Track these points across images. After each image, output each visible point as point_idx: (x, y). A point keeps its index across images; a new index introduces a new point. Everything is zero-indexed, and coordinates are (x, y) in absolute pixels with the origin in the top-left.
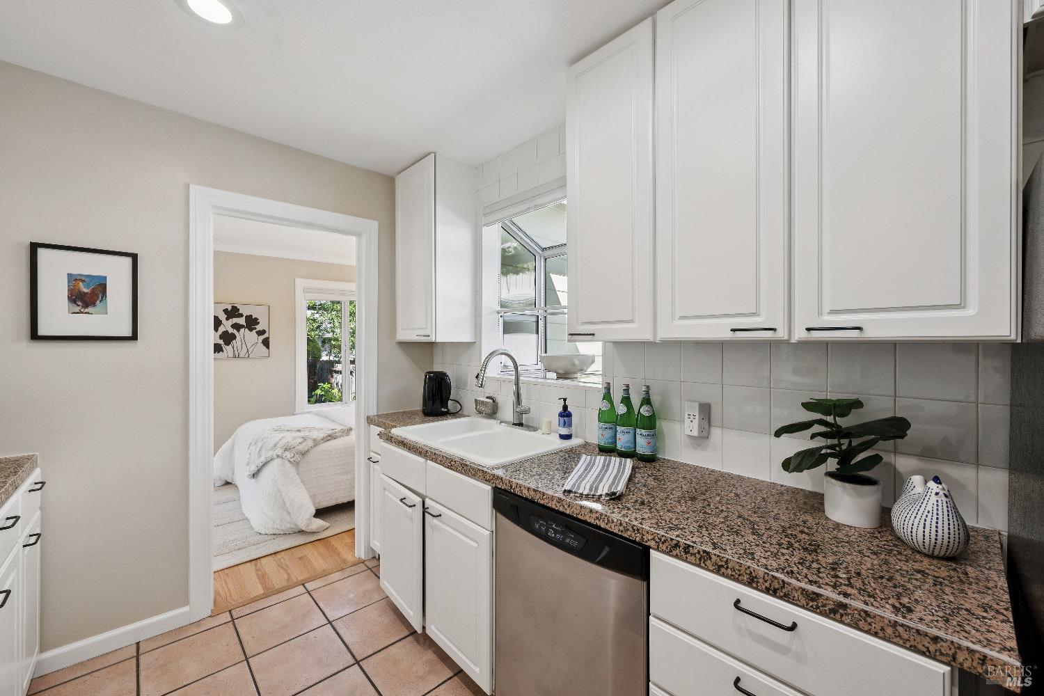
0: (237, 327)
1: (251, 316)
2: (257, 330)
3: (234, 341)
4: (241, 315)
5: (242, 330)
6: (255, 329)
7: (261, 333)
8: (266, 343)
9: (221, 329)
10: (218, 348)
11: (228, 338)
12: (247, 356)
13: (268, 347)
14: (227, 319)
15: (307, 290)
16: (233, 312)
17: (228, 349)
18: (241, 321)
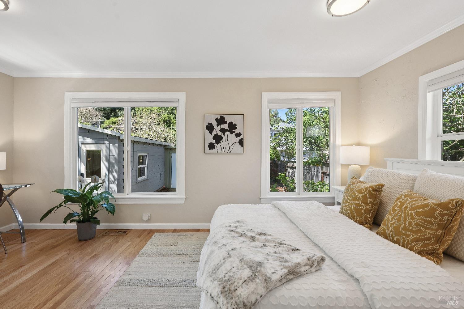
0: (223, 131)
1: (232, 123)
3: (221, 141)
4: (226, 123)
5: (226, 133)
6: (235, 132)
7: (238, 135)
8: (241, 142)
9: (214, 133)
10: (211, 146)
11: (218, 139)
12: (229, 152)
13: (242, 146)
14: (218, 125)
15: (270, 101)
16: (221, 121)
17: (218, 147)
18: (226, 127)
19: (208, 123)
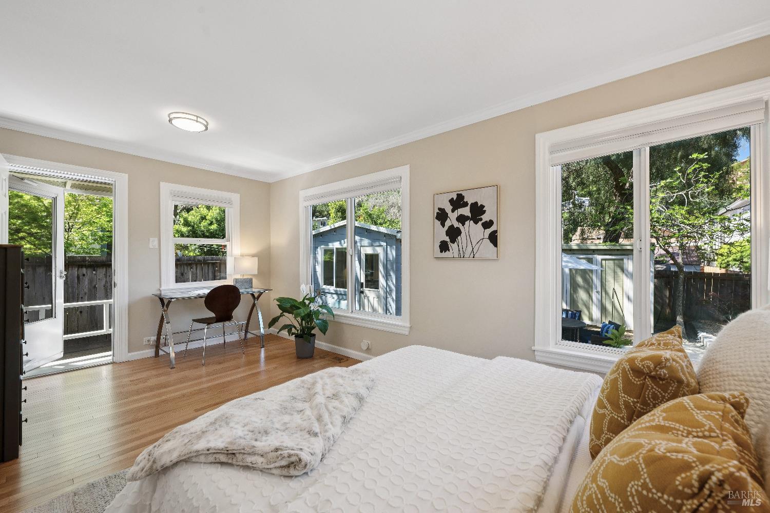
0: (462, 219)
1: (476, 203)
2: (483, 221)
3: (459, 238)
4: (466, 204)
5: (467, 223)
6: (481, 219)
7: (488, 225)
8: (493, 238)
9: (448, 223)
10: (444, 247)
11: (454, 233)
12: (472, 255)
13: (496, 245)
14: (453, 211)
15: (555, 149)
16: (458, 202)
17: (453, 247)
18: (466, 211)
19: (439, 209)
